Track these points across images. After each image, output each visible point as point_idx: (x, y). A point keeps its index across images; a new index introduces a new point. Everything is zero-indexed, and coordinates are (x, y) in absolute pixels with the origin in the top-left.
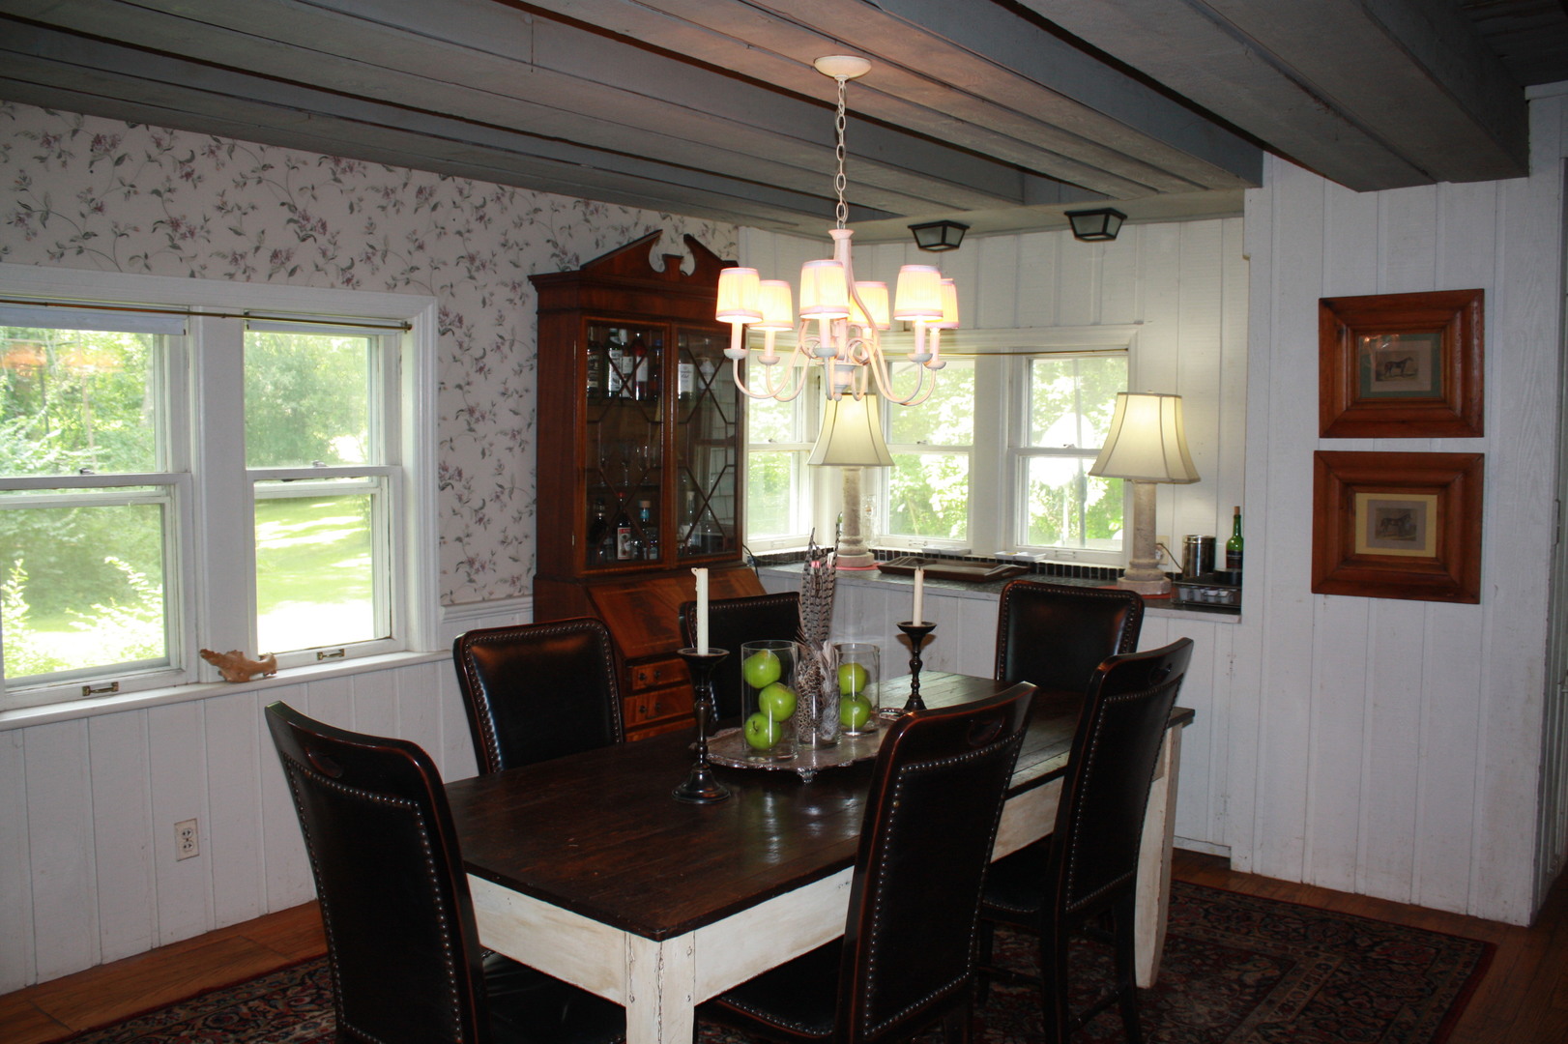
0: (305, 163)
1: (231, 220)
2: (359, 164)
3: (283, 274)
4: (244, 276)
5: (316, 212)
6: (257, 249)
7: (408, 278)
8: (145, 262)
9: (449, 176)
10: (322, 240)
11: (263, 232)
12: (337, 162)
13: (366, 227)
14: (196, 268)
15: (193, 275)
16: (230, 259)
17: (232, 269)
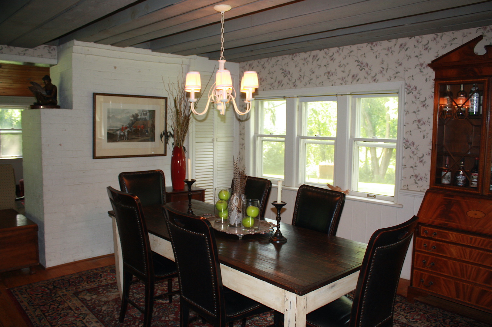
0: (362, 47)
1: (342, 69)
2: (379, 42)
3: (355, 81)
4: (345, 84)
5: (365, 61)
6: (348, 75)
7: (396, 75)
8: (322, 84)
9: (413, 37)
10: (367, 69)
11: (350, 70)
12: (372, 44)
13: (381, 62)
14: (333, 83)
15: (332, 85)
16: (341, 79)
17: (342, 82)
